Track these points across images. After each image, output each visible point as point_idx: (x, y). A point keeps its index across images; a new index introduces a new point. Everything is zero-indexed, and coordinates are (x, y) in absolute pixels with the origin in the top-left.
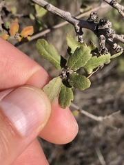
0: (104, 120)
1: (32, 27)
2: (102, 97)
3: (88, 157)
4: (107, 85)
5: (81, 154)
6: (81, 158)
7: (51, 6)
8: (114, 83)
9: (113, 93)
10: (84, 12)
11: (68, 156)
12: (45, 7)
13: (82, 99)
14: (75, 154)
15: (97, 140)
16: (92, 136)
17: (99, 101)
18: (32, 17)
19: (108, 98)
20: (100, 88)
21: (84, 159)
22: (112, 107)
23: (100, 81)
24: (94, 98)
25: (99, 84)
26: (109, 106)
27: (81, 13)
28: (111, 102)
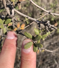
0: (53, 52)
1: (24, 24)
2: (53, 42)
3: (51, 63)
4: (54, 38)
5: (49, 62)
6: (49, 63)
7: (29, 17)
8: (56, 37)
9: (56, 40)
10: (41, 16)
11: (45, 63)
12: (27, 18)
13: (46, 44)
14: (47, 62)
15: (53, 57)
16: (51, 56)
17: (52, 43)
18: (24, 21)
19: (55, 42)
20: (52, 39)
21: (50, 64)
22: (57, 45)
23: (51, 37)
24: (50, 43)
25: (51, 38)
26: (56, 45)
27: (40, 17)
28: (56, 43)
